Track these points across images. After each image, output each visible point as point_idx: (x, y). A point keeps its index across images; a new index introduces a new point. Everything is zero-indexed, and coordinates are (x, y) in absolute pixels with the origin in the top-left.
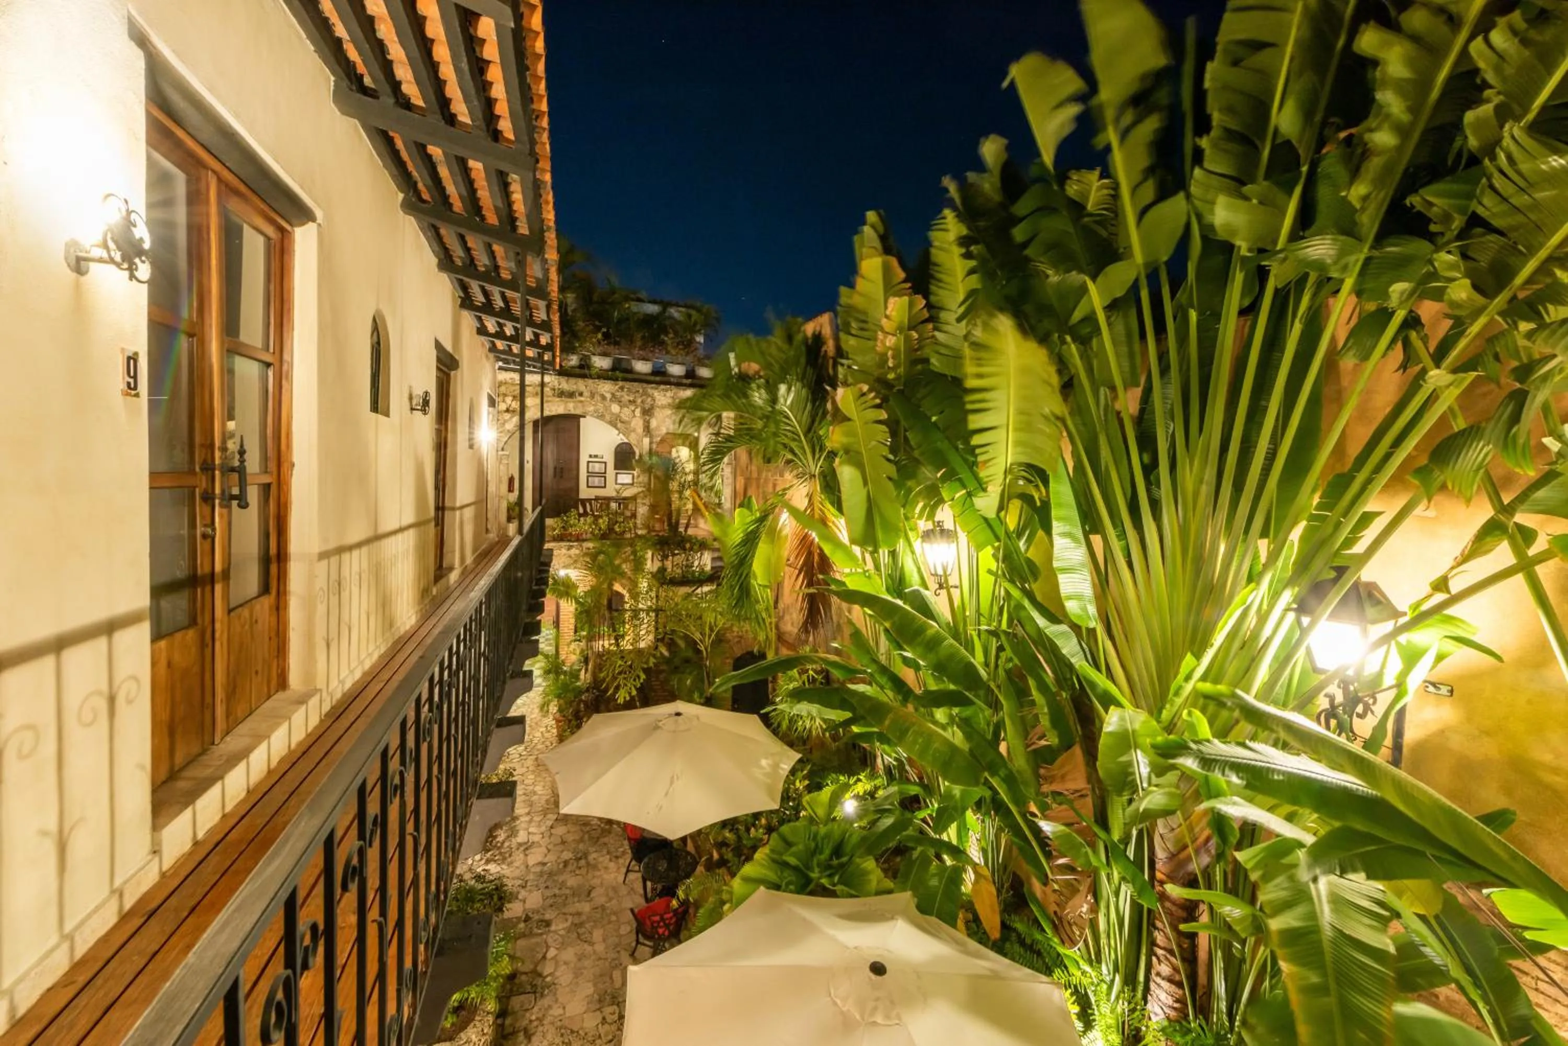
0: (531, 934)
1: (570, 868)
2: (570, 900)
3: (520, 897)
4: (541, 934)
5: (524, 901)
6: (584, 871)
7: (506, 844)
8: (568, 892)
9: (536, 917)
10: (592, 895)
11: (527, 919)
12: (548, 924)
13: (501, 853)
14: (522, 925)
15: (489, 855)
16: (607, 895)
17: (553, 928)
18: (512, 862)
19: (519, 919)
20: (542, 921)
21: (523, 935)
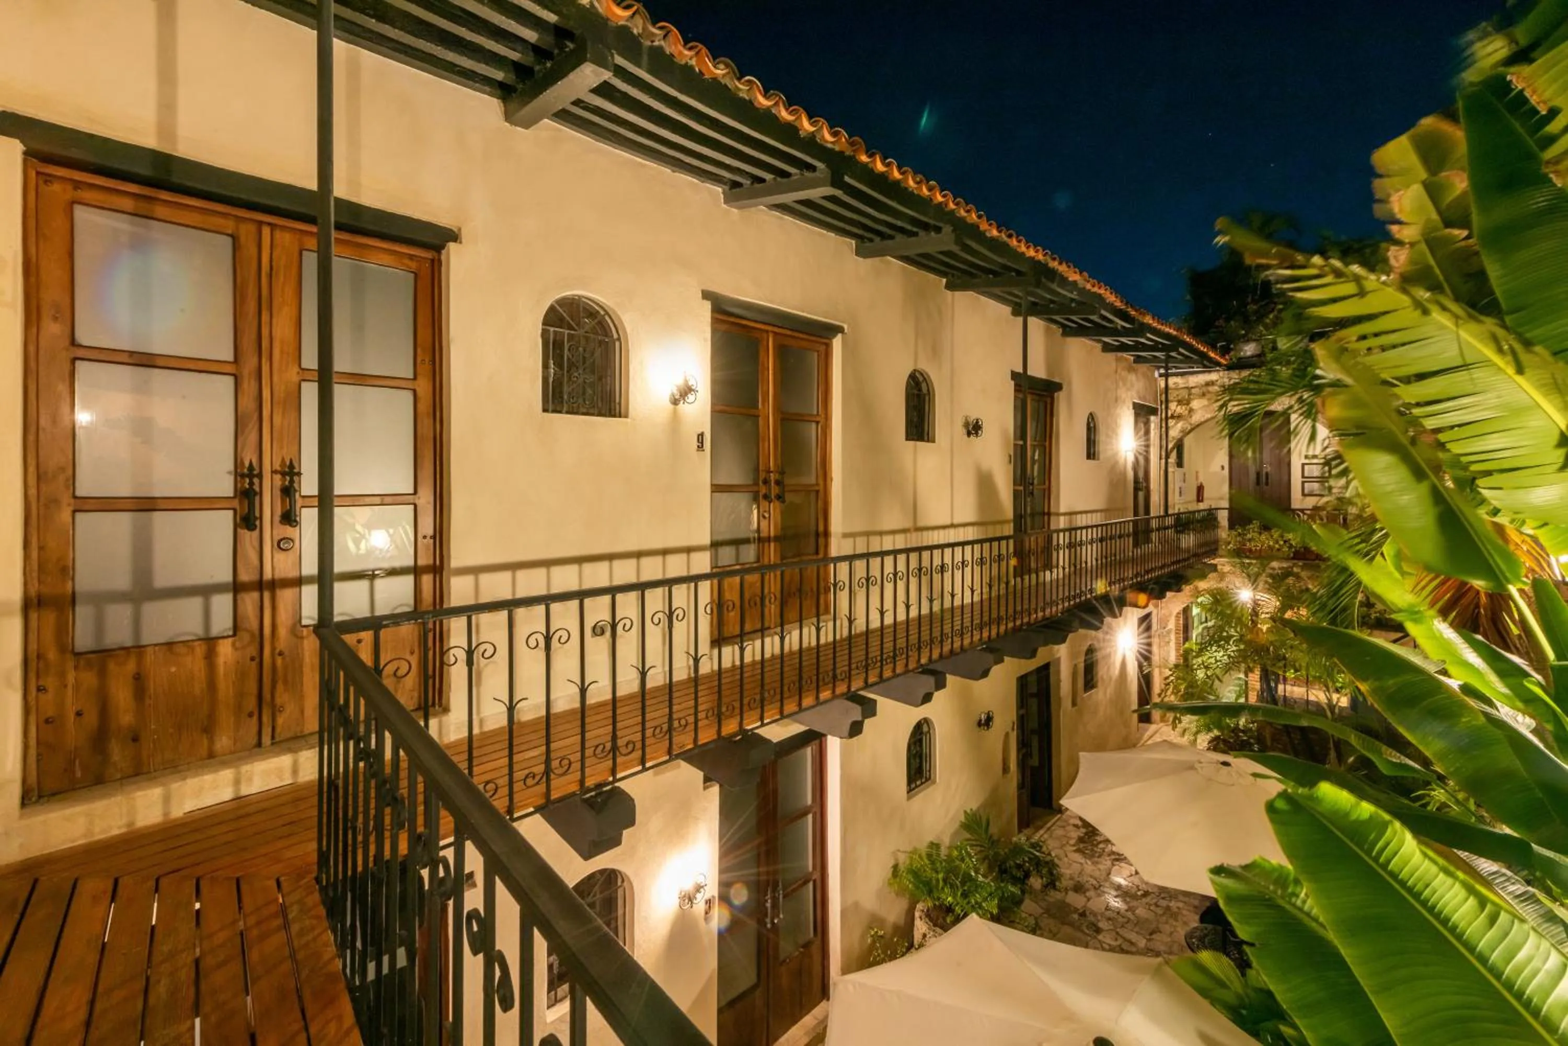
0: (1079, 929)
1: (1148, 899)
2: (1129, 926)
3: (1088, 894)
4: (1088, 935)
5: (1089, 900)
6: (1160, 911)
7: (1101, 846)
8: (1132, 917)
9: (1091, 918)
10: (1154, 936)
11: (1083, 915)
12: (1098, 931)
13: (1092, 850)
14: (1076, 916)
15: (1082, 846)
16: (1170, 947)
17: (1100, 937)
18: (1097, 863)
19: (1076, 910)
20: (1095, 925)
21: (1071, 924)
